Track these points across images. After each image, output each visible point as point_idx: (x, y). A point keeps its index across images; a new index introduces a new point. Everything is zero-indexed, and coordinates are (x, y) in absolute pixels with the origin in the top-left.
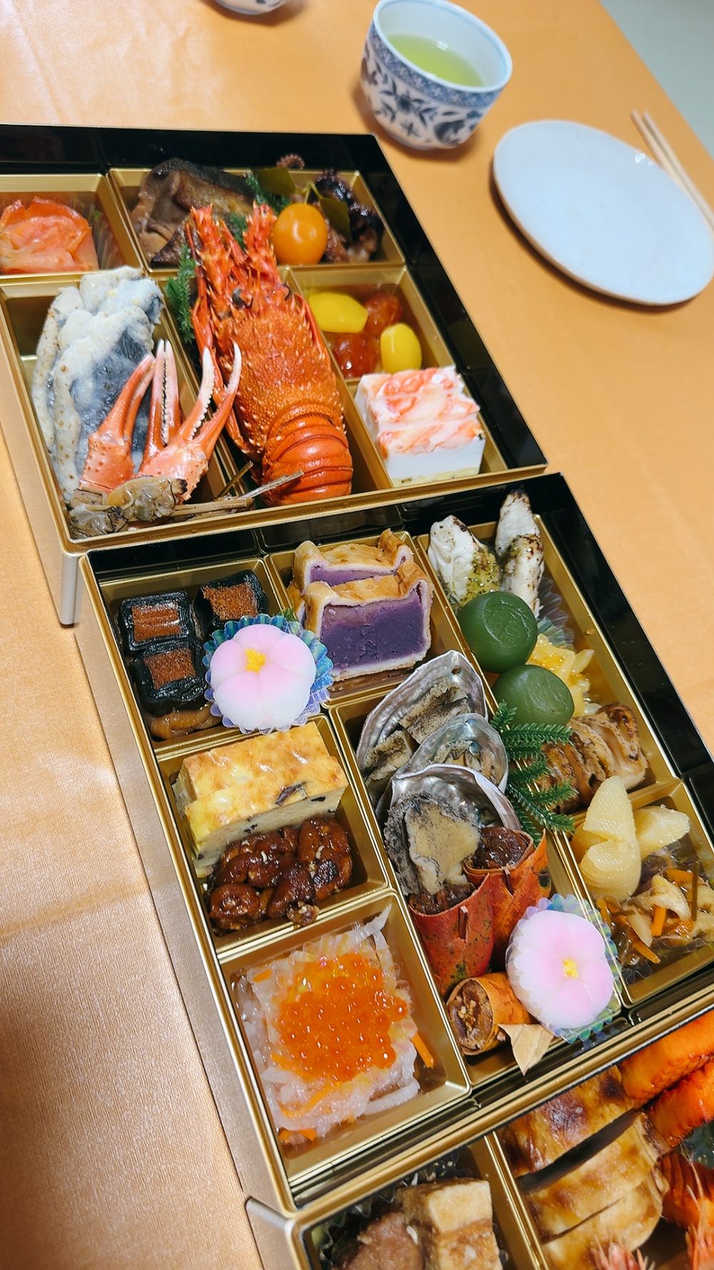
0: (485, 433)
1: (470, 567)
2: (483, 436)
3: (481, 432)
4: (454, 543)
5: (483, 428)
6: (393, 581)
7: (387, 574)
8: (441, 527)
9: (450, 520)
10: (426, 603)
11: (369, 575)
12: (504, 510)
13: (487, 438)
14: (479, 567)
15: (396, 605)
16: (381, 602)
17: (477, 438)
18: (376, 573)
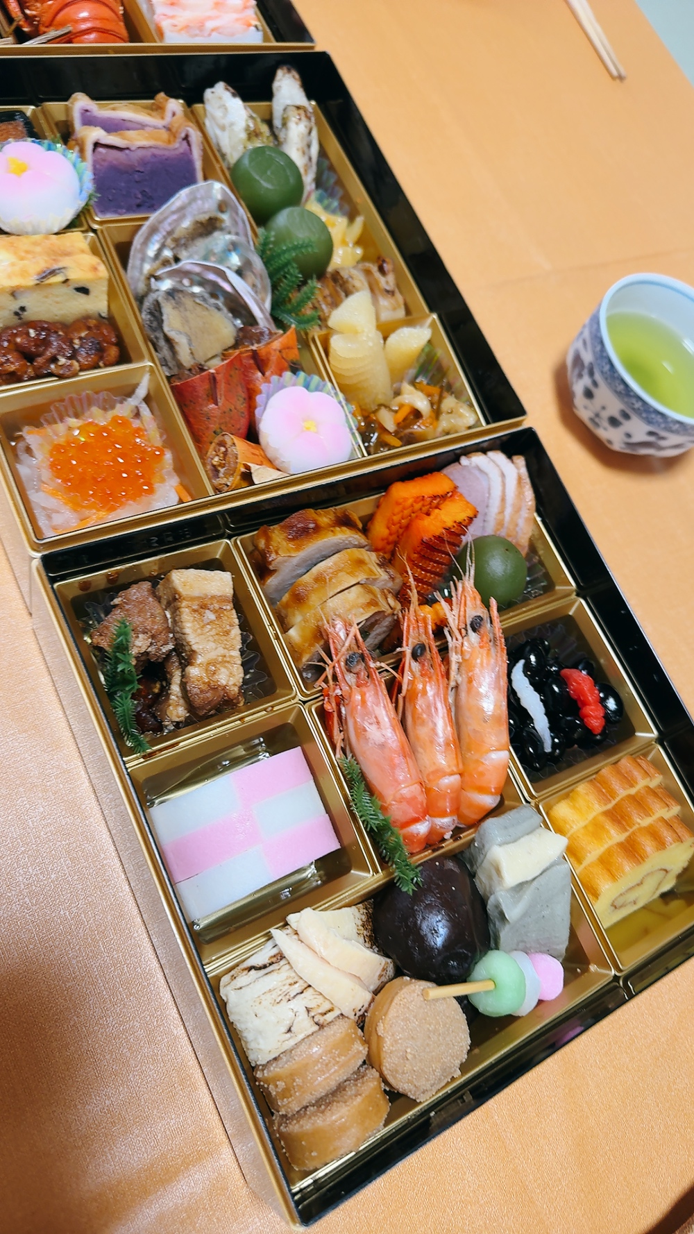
0: (262, 26)
1: (243, 136)
2: (260, 28)
3: (258, 23)
4: (226, 109)
5: (259, 21)
6: (165, 135)
7: (159, 129)
8: (213, 92)
9: (220, 87)
10: (197, 155)
11: (140, 126)
12: (276, 85)
13: (264, 30)
14: (253, 134)
15: (167, 153)
16: (150, 147)
17: (253, 29)
18: (147, 125)
